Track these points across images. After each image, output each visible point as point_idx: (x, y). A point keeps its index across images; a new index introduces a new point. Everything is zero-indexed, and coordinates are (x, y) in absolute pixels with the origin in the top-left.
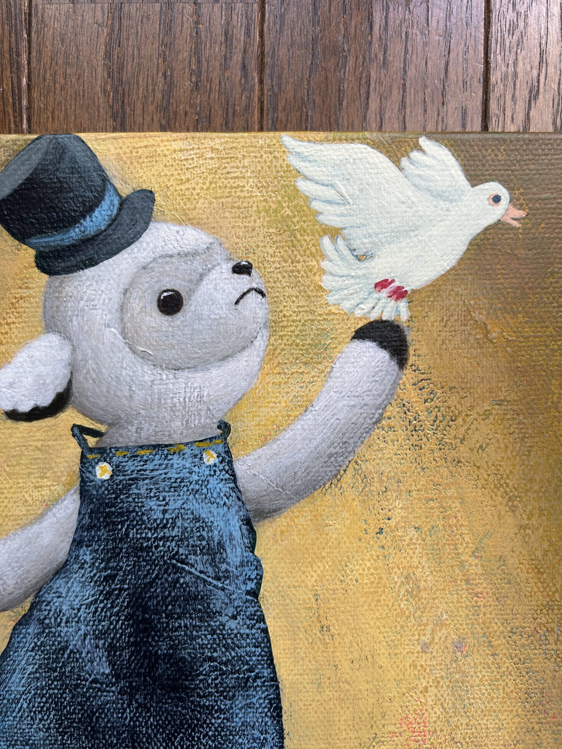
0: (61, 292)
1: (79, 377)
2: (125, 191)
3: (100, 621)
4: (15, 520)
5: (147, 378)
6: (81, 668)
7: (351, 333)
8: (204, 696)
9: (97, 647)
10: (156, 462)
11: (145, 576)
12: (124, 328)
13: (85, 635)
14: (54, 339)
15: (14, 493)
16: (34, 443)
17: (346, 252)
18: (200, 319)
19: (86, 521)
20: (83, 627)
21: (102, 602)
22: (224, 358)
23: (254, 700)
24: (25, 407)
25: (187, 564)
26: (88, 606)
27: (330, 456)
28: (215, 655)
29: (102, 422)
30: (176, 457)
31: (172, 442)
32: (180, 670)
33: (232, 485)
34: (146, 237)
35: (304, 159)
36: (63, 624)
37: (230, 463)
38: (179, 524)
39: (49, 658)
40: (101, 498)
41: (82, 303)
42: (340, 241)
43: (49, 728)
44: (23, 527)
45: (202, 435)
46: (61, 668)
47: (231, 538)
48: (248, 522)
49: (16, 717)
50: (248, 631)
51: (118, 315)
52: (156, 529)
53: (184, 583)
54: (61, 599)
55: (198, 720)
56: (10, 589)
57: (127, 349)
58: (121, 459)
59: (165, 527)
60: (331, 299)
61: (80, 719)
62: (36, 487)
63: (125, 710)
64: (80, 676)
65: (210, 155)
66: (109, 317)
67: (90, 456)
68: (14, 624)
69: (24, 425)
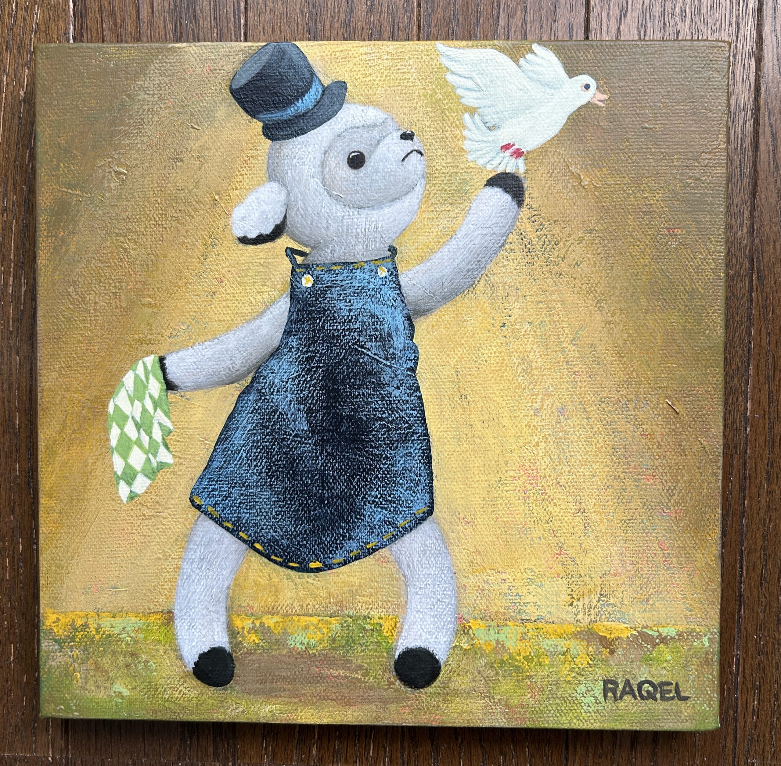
0: (280, 153)
1: (291, 214)
2: (327, 82)
3: (302, 391)
4: (243, 316)
5: (339, 214)
6: (287, 426)
7: (484, 182)
8: (376, 447)
9: (299, 410)
10: (344, 275)
11: (335, 357)
12: (323, 179)
13: (291, 401)
14: (274, 185)
15: (243, 296)
16: (258, 261)
17: (481, 125)
18: (377, 172)
19: (295, 317)
20: (289, 395)
21: (304, 376)
22: (393, 200)
23: (412, 451)
24: (253, 235)
25: (365, 348)
26: (294, 379)
27: (468, 271)
28: (384, 416)
29: (306, 246)
30: (358, 271)
31: (356, 261)
32: (358, 427)
33: (398, 292)
34: (340, 114)
35: (452, 60)
36: (275, 393)
37: (397, 275)
38: (360, 319)
39: (264, 419)
40: (305, 300)
41: (295, 161)
42: (476, 117)
43: (261, 473)
44: (248, 322)
45: (376, 255)
46: (272, 426)
47: (397, 330)
48: (409, 318)
49: (236, 464)
50: (407, 398)
51: (320, 169)
52: (343, 323)
53: (363, 362)
54: (274, 375)
55: (371, 465)
56: (237, 367)
57: (326, 194)
58: (320, 272)
59: (350, 321)
60: (470, 158)
61: (284, 465)
62: (258, 292)
63: (318, 458)
64: (286, 432)
65: (386, 57)
66: (313, 170)
67: (298, 270)
68: (239, 393)
69: (251, 247)
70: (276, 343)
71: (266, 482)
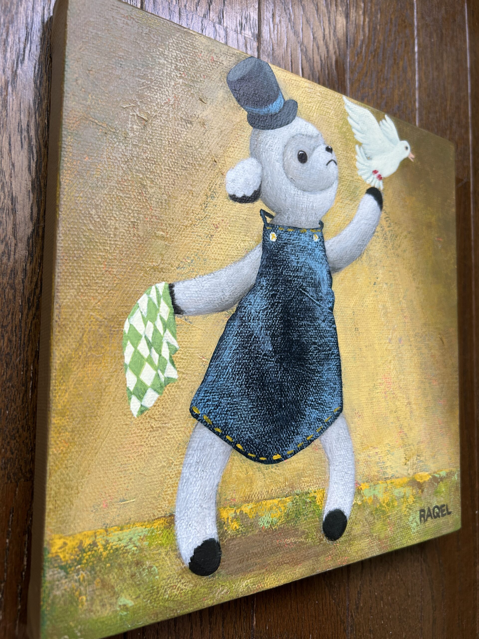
0: (258, 138)
1: (264, 184)
2: (287, 99)
3: (268, 320)
4: (232, 258)
5: (292, 192)
6: (259, 347)
7: (365, 190)
8: (312, 364)
9: (267, 335)
10: (295, 236)
11: (289, 296)
12: (284, 164)
13: (262, 327)
14: (254, 161)
15: (232, 242)
16: (243, 216)
17: (363, 154)
19: (265, 263)
20: (261, 323)
21: (270, 309)
22: (322, 190)
23: (331, 366)
24: (239, 195)
25: (306, 291)
26: (264, 311)
27: (359, 246)
28: (316, 341)
29: (273, 211)
30: (303, 235)
31: (301, 227)
32: (302, 349)
33: (324, 253)
34: (294, 123)
35: (350, 109)
36: (251, 321)
37: (323, 242)
38: (303, 270)
39: (244, 341)
40: (271, 251)
41: (267, 146)
42: (361, 148)
44: (235, 262)
45: (313, 226)
46: (249, 347)
47: (323, 281)
48: (329, 273)
49: (225, 378)
50: (329, 329)
51: (281, 157)
52: (294, 271)
53: (305, 301)
54: (251, 306)
55: (309, 377)
56: (227, 298)
57: (285, 175)
58: (280, 232)
59: (297, 271)
60: (359, 173)
61: (257, 378)
62: (243, 241)
63: (278, 372)
64: (258, 352)
65: (318, 94)
66: (278, 157)
67: (268, 228)
68: (227, 319)
69: (238, 204)
70: (253, 282)
71: (245, 393)
